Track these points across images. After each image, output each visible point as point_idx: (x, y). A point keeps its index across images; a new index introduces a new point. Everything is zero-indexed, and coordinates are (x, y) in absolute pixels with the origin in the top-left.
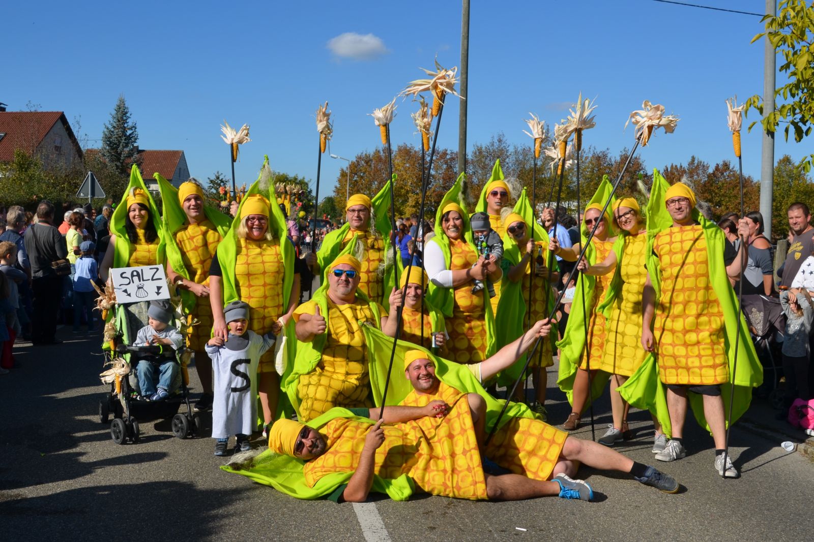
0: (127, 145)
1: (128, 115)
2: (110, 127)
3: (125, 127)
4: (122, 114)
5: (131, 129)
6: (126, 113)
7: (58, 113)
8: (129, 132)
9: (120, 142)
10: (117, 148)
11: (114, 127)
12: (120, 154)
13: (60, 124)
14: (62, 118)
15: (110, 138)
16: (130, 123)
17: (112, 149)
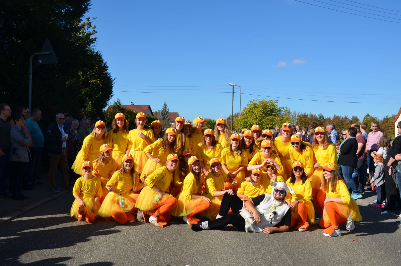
0: (167, 114)
1: (167, 106)
2: (162, 109)
3: (166, 110)
4: (165, 106)
5: (167, 110)
6: (166, 106)
7: (148, 106)
8: (167, 111)
9: (165, 114)
10: (164, 115)
11: (163, 110)
12: (165, 117)
13: (149, 109)
14: (150, 107)
15: (162, 112)
16: (167, 109)
17: (163, 115)
